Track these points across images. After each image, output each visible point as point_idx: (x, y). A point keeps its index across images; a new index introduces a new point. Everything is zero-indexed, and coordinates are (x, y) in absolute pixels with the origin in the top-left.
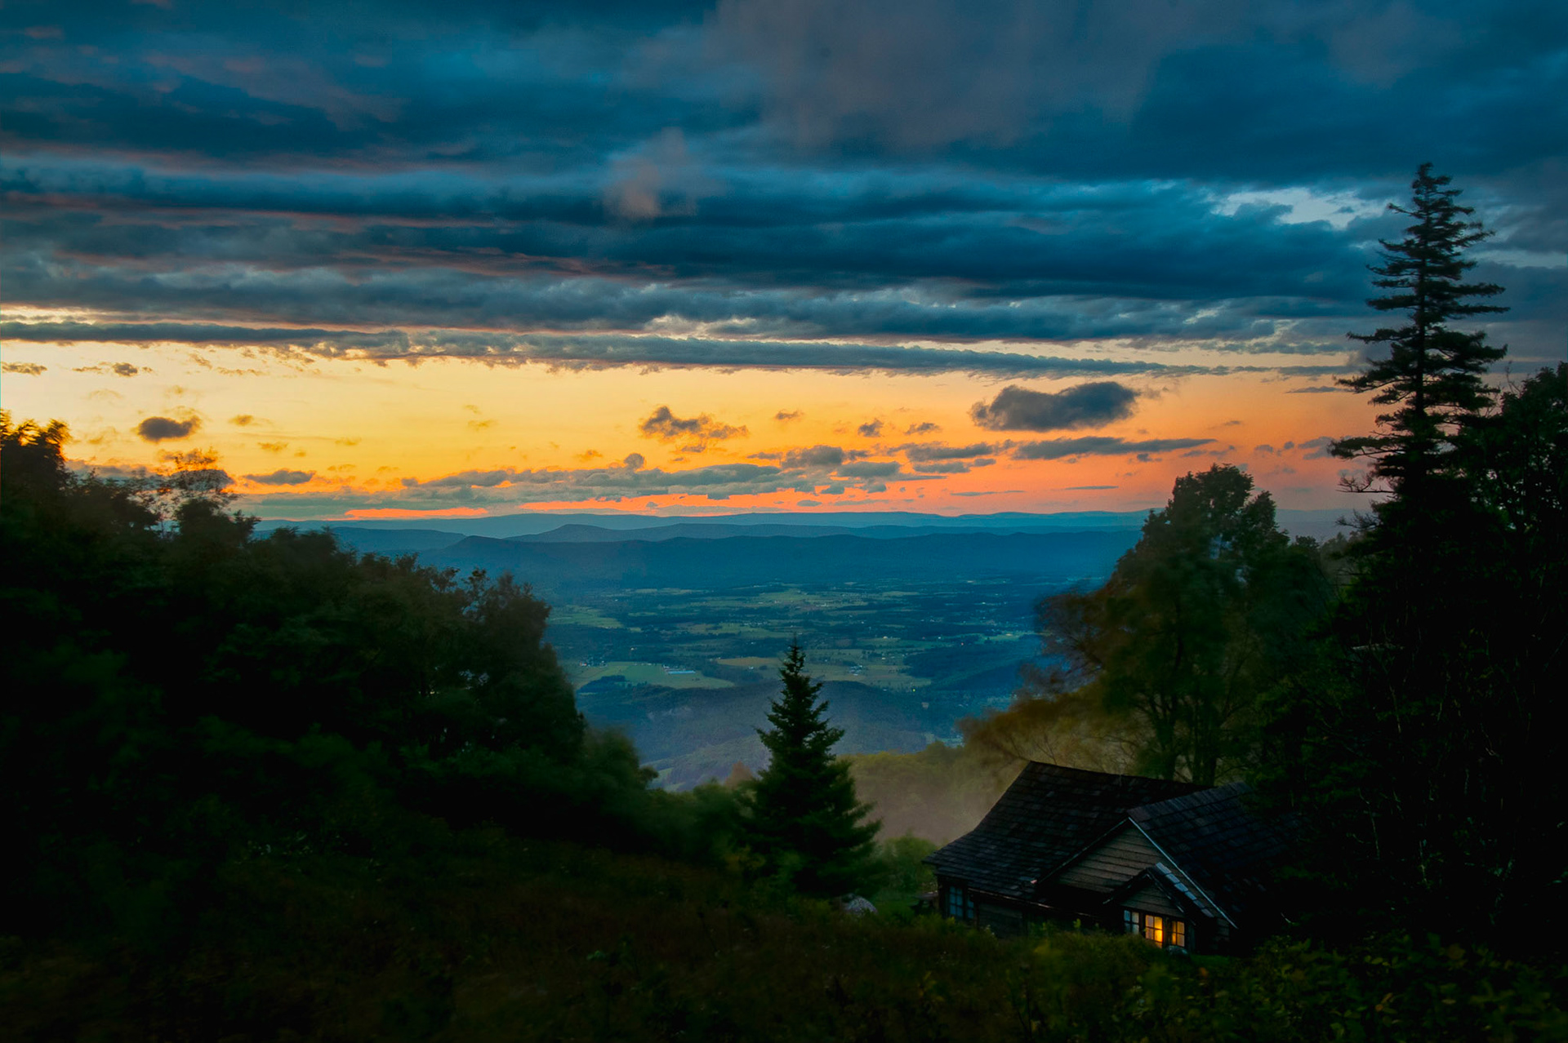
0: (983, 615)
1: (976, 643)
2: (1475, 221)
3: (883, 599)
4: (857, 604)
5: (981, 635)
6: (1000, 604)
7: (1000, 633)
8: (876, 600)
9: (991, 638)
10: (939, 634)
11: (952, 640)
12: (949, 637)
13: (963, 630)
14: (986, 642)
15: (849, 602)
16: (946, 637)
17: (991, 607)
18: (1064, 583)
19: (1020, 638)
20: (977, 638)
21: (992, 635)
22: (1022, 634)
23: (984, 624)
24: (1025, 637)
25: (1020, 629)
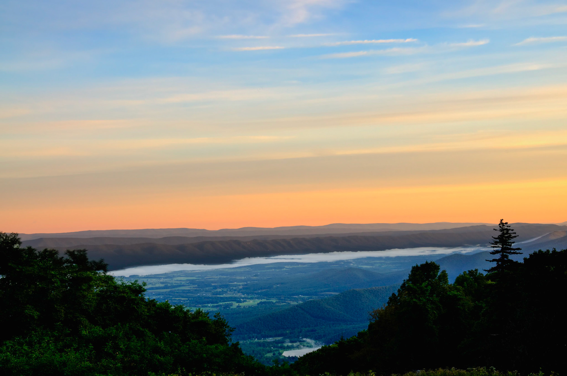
0: (235, 290)
1: (231, 307)
2: (514, 232)
3: (174, 282)
4: (157, 285)
5: (234, 303)
6: (245, 283)
7: (245, 301)
8: (169, 283)
9: (241, 304)
10: (208, 303)
11: (217, 306)
12: (215, 305)
13: (223, 300)
14: (238, 307)
15: (152, 285)
16: (213, 305)
17: (240, 285)
18: (283, 270)
19: (258, 304)
20: (232, 305)
21: (241, 303)
22: (258, 301)
23: (236, 296)
24: (261, 303)
25: (258, 298)
